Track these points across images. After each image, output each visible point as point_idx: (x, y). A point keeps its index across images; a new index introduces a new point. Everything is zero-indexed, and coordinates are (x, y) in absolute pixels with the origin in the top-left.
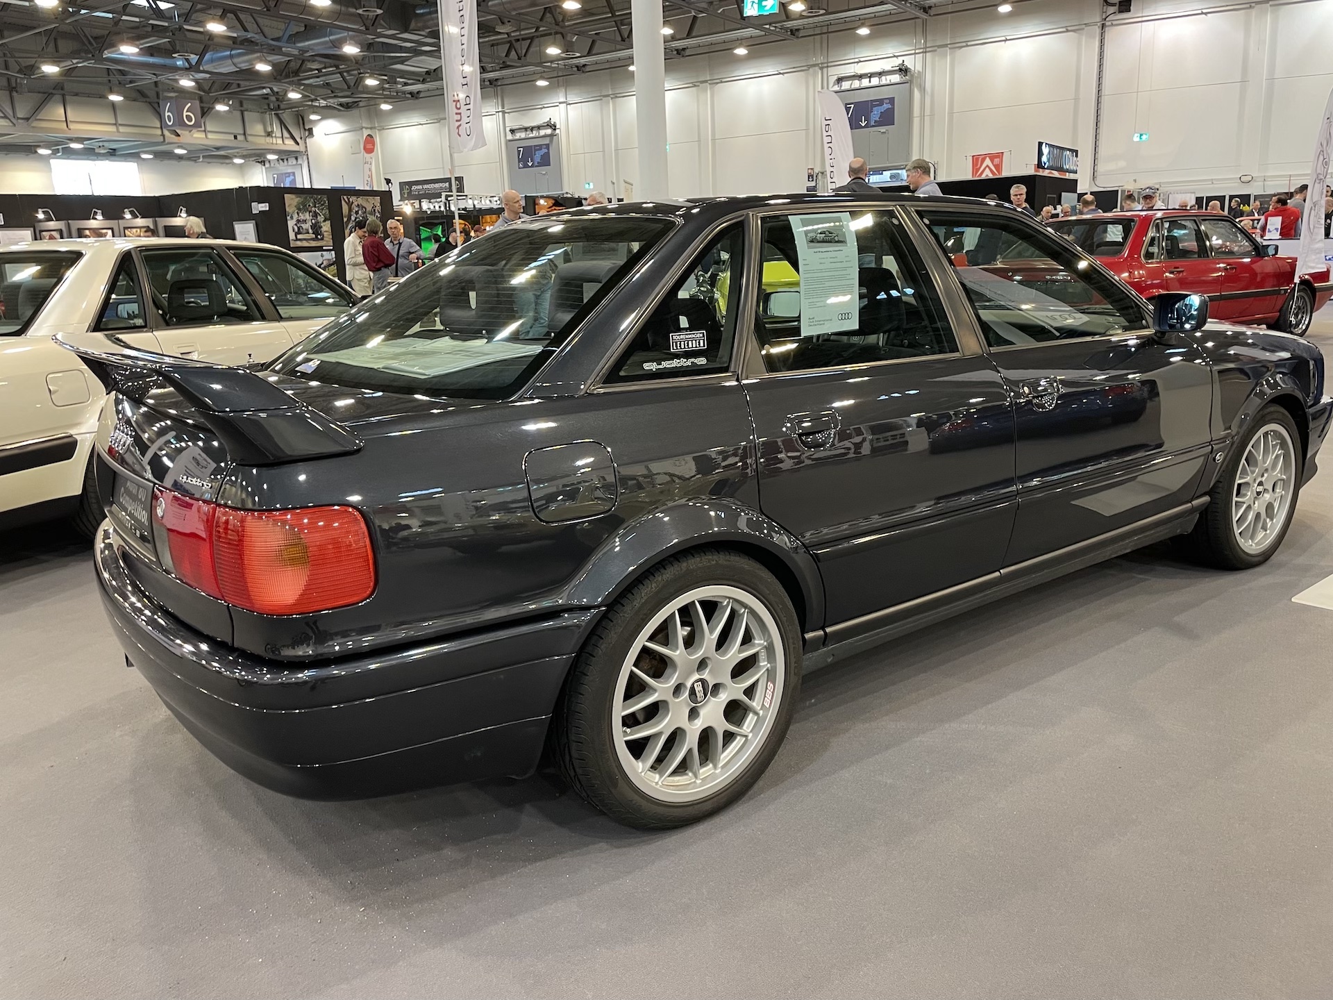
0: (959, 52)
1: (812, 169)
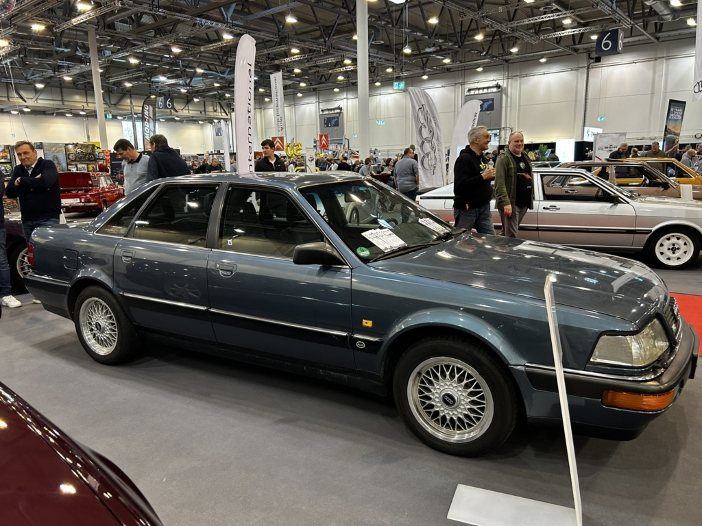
0: (523, 79)
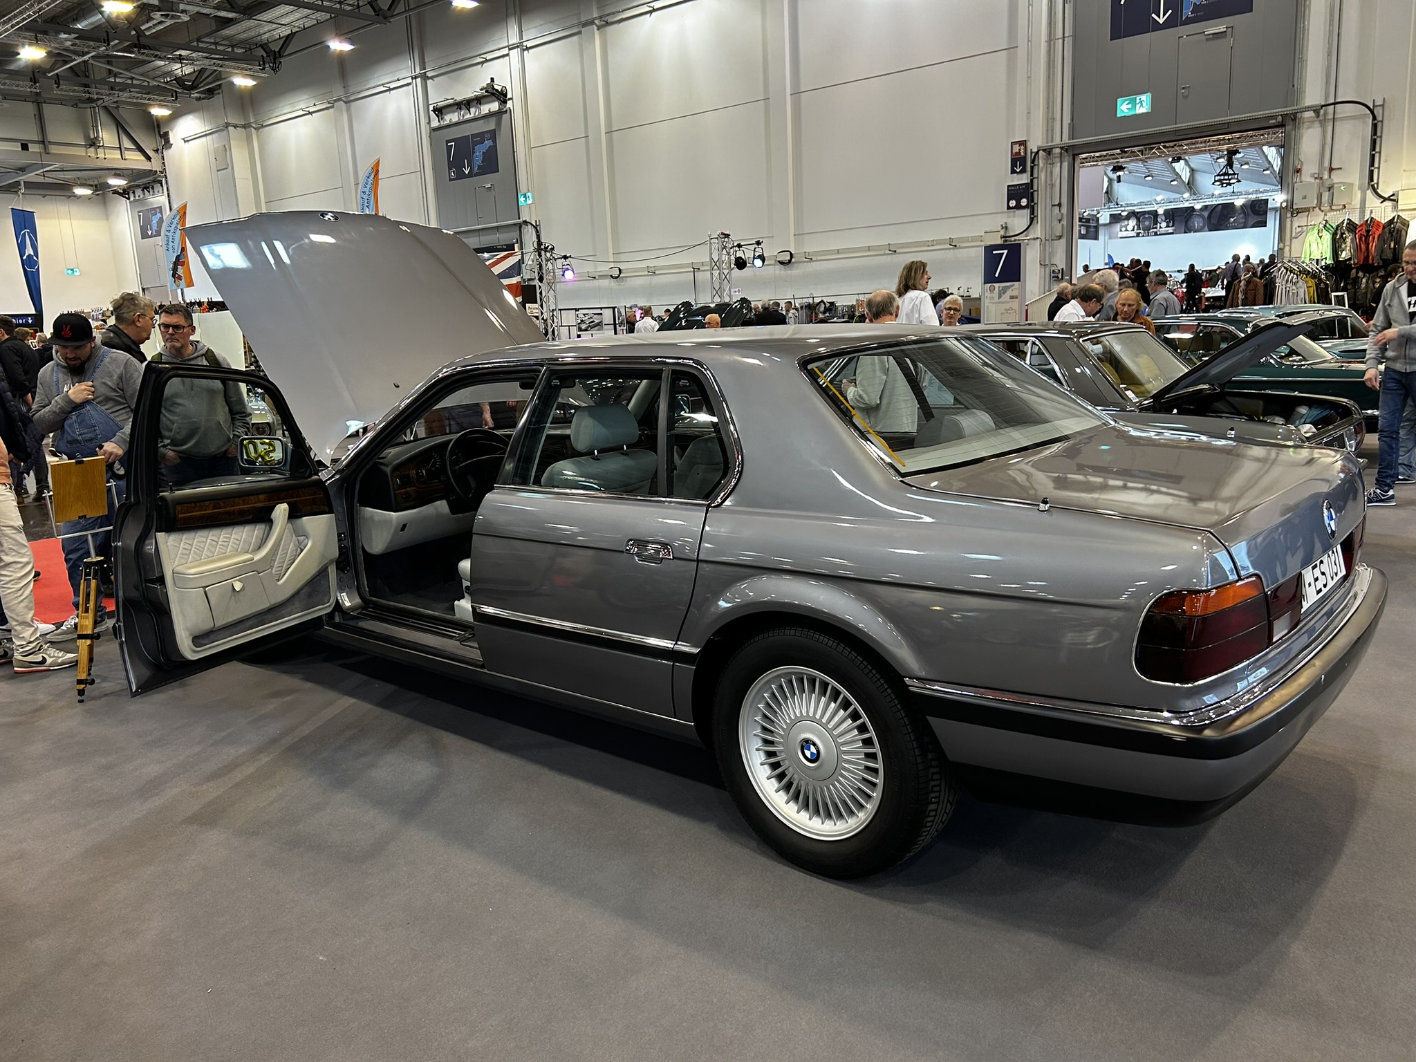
1: (1024, 143)
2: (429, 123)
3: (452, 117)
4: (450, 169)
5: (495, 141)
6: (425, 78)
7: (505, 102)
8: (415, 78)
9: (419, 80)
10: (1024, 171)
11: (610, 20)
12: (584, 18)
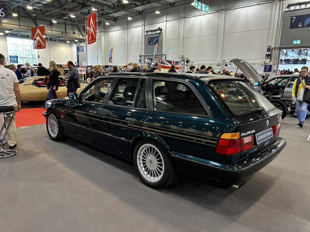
1: (270, 46)
2: (145, 34)
3: (150, 33)
4: (148, 43)
5: (158, 38)
6: (145, 25)
7: (161, 31)
8: (143, 25)
9: (143, 26)
10: (270, 51)
11: (186, 17)
12: (180, 17)
